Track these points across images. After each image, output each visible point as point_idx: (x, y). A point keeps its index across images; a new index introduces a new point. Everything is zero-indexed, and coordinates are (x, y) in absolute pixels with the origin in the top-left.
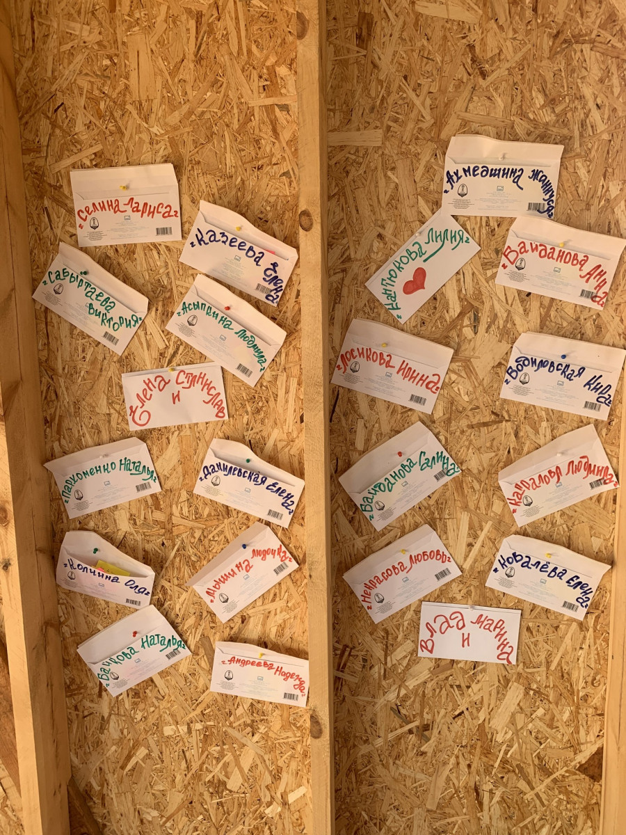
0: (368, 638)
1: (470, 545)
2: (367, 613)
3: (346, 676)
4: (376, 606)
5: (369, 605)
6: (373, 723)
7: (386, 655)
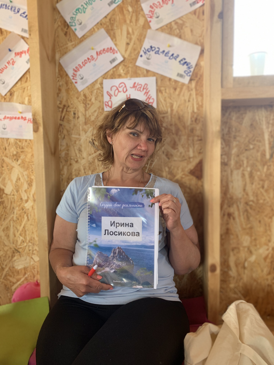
0: (76, 101)
1: (128, 44)
2: (75, 86)
3: (65, 123)
4: (79, 81)
5: (76, 81)
6: (80, 150)
7: (86, 110)
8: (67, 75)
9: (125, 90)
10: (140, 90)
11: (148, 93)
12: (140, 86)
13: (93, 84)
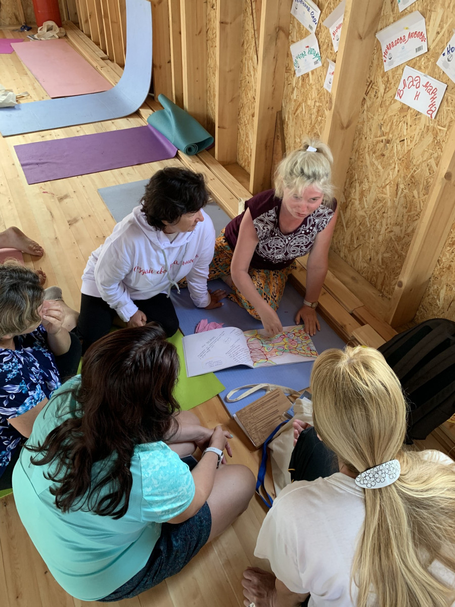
0: (380, 80)
1: (438, 33)
2: (383, 64)
3: (367, 99)
4: (388, 60)
5: (385, 59)
6: (370, 130)
7: (384, 93)
8: (381, 50)
9: (418, 86)
10: (429, 92)
11: (434, 99)
12: (431, 88)
13: (397, 68)
